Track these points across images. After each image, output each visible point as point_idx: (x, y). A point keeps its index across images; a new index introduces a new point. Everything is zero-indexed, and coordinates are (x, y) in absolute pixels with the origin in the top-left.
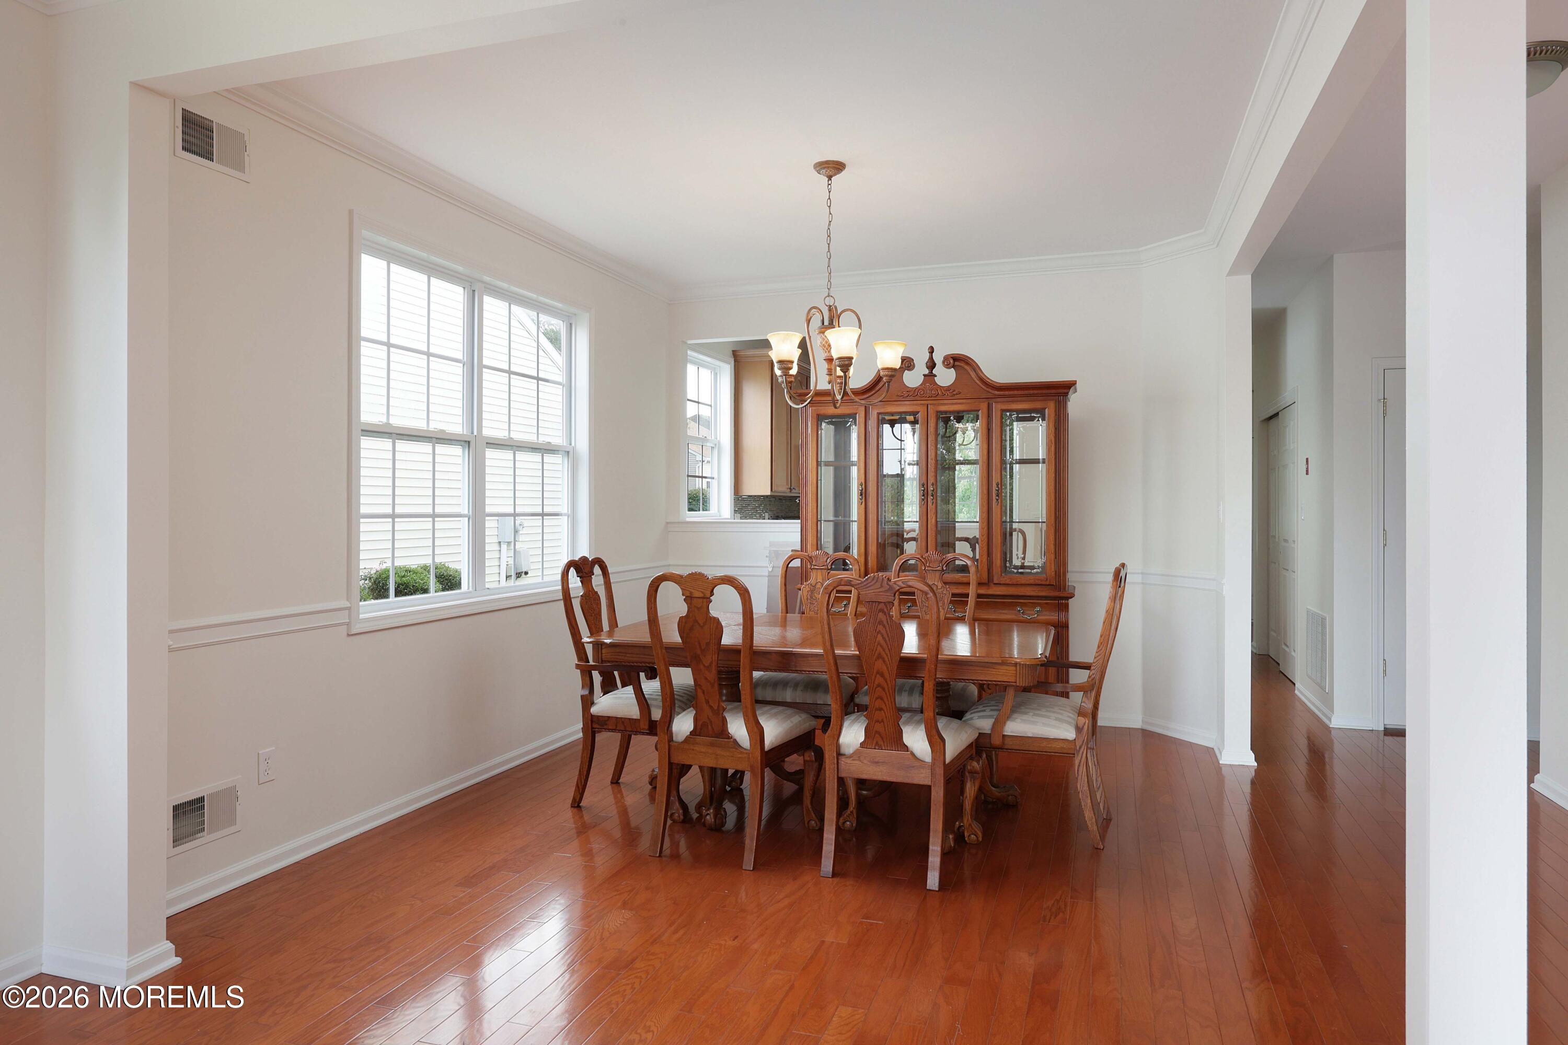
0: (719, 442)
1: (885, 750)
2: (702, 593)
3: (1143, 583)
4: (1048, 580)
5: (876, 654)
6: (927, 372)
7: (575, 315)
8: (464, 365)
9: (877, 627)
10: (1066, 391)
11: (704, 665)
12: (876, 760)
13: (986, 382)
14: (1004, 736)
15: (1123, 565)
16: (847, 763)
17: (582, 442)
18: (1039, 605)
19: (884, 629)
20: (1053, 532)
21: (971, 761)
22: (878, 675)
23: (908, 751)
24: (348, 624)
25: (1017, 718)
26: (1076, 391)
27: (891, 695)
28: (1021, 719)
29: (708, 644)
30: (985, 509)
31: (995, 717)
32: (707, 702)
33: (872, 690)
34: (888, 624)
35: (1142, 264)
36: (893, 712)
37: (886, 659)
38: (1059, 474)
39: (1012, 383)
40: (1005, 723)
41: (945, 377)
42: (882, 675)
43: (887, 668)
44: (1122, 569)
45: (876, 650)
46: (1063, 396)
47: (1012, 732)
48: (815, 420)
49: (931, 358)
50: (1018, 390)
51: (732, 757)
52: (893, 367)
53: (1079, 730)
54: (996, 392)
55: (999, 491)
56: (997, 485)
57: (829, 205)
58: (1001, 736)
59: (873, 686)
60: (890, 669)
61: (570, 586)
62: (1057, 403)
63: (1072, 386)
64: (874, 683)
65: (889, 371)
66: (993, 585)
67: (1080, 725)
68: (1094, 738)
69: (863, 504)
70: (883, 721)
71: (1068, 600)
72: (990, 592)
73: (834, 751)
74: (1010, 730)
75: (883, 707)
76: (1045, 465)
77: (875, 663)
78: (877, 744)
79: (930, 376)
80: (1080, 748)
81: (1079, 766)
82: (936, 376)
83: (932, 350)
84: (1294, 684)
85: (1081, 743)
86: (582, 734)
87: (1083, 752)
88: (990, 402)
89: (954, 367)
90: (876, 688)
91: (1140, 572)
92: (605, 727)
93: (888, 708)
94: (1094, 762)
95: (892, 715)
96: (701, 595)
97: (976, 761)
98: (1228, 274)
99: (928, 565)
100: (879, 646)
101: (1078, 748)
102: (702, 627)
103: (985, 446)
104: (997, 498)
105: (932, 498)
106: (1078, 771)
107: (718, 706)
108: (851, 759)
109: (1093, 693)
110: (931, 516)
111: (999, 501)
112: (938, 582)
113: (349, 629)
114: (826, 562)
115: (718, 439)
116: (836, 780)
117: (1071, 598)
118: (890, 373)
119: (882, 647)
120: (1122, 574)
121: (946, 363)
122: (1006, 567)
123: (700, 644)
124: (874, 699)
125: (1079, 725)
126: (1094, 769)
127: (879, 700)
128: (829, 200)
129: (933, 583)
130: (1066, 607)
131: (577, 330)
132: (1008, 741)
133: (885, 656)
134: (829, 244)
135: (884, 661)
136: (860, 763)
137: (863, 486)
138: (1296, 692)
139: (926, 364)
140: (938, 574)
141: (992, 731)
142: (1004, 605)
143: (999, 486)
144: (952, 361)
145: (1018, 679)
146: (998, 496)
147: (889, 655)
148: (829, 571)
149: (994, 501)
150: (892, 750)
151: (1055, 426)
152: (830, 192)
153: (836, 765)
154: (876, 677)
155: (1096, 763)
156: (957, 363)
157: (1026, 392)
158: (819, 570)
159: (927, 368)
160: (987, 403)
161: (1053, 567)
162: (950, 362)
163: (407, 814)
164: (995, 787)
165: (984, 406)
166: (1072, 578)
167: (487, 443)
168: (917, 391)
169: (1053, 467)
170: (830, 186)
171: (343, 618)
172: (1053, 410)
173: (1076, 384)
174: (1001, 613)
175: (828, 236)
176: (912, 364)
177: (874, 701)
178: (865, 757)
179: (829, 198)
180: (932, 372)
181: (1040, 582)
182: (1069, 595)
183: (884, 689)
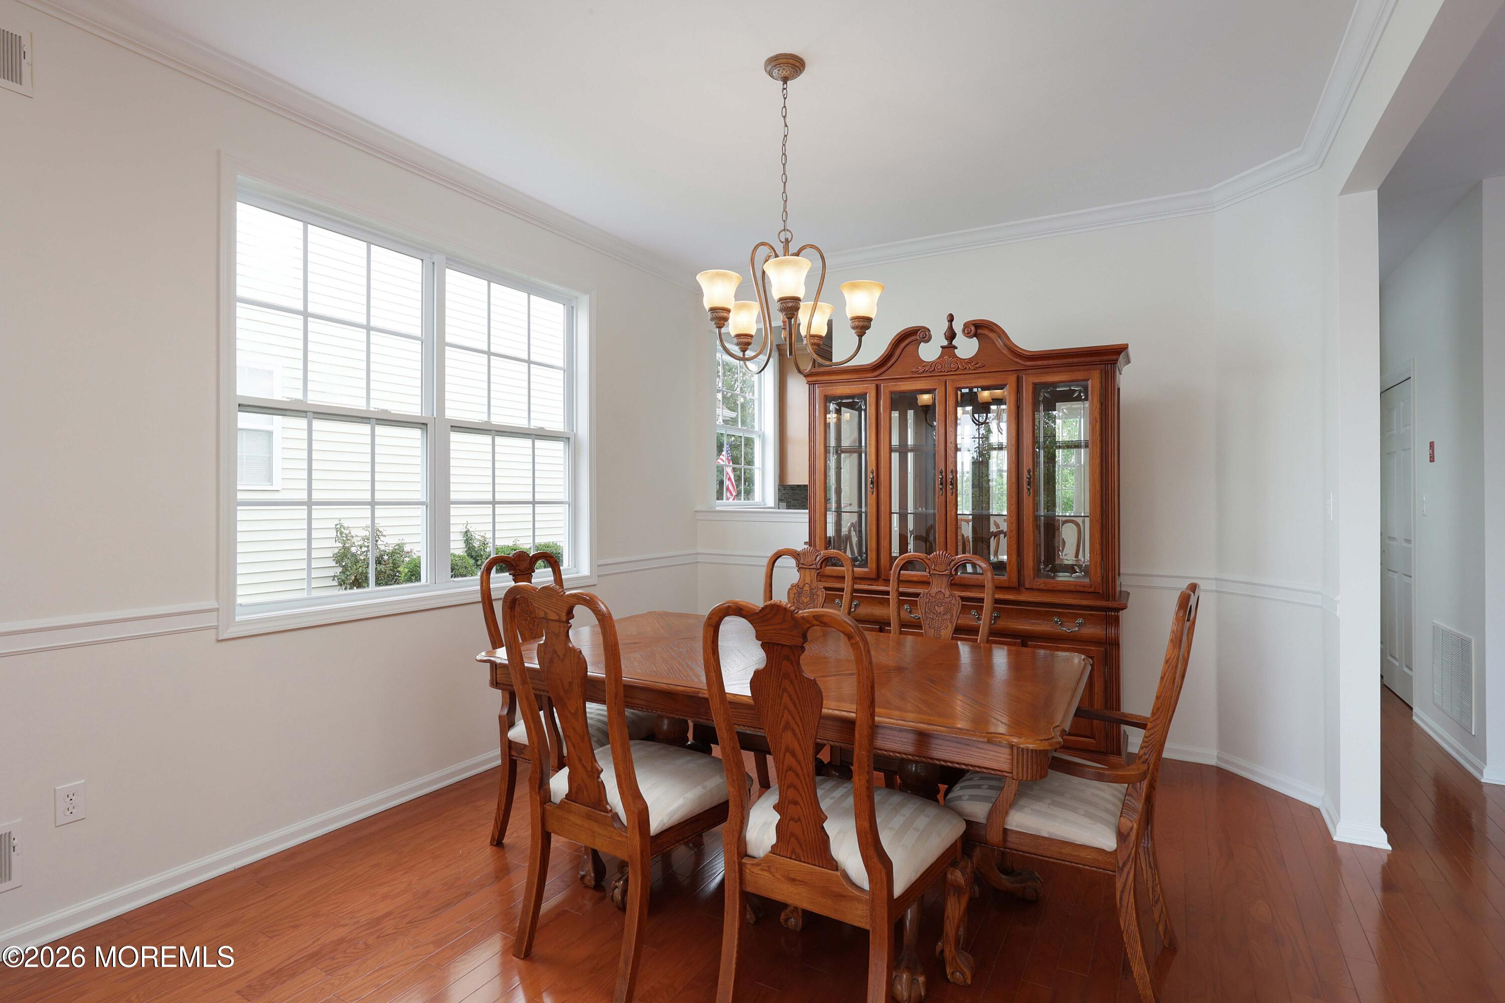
0: (764, 433)
1: (805, 862)
2: (558, 614)
3: (1217, 591)
4: (1093, 587)
5: (783, 723)
6: (945, 343)
7: (576, 297)
8: (422, 342)
9: (781, 682)
10: (1114, 357)
11: (570, 712)
12: (792, 876)
13: (1016, 353)
14: (1006, 831)
15: (1193, 587)
16: (752, 872)
17: (583, 429)
18: (1081, 616)
19: (792, 686)
20: (1098, 528)
21: (952, 869)
22: (788, 754)
23: (837, 870)
24: (217, 628)
25: (1025, 807)
26: (1128, 361)
27: (808, 784)
28: (1032, 809)
29: (570, 684)
30: (1014, 500)
31: (993, 800)
32: (580, 760)
33: (782, 774)
34: (797, 679)
35: (1214, 207)
36: (813, 809)
37: (797, 731)
38: (1107, 458)
39: (1046, 351)
40: (1007, 813)
41: (967, 348)
42: (793, 754)
43: (800, 744)
44: (1192, 594)
45: (783, 716)
46: (1111, 364)
47: (1016, 826)
48: (822, 402)
49: (951, 327)
50: (1053, 359)
51: (610, 838)
52: (865, 315)
53: (1122, 837)
54: (1029, 363)
55: (1032, 480)
56: (1029, 472)
57: (784, 115)
58: (1001, 829)
59: (783, 768)
60: (803, 748)
61: (492, 586)
62: (1103, 372)
63: (1123, 351)
64: (783, 763)
65: (859, 321)
66: (1024, 590)
67: (1124, 830)
68: (1150, 829)
69: (875, 493)
70: (799, 820)
71: (1118, 612)
72: (1022, 598)
73: (734, 854)
74: (1015, 824)
75: (799, 799)
76: (1088, 450)
77: (782, 735)
78: (793, 852)
79: (949, 348)
80: (1124, 864)
81: (1122, 891)
82: (957, 348)
83: (951, 318)
84: (1411, 709)
85: (1125, 858)
86: (500, 761)
87: (1129, 873)
88: (1020, 375)
89: (976, 335)
90: (786, 772)
91: (1214, 577)
92: (522, 756)
93: (805, 801)
94: (1150, 863)
95: (812, 814)
96: (557, 618)
97: (960, 871)
98: (1341, 192)
99: (933, 567)
100: (786, 711)
101: (1121, 864)
102: (562, 660)
103: (1014, 427)
104: (1028, 487)
105: (951, 487)
106: (1121, 899)
107: (592, 767)
108: (759, 868)
109: (1145, 784)
110: (950, 507)
111: (1031, 491)
112: (945, 589)
113: (217, 634)
114: (815, 560)
115: (763, 430)
116: (738, 895)
117: (1124, 609)
118: (861, 324)
119: (789, 711)
120: (1193, 602)
121: (966, 332)
122: (1039, 570)
123: (562, 682)
124: (785, 787)
125: (1122, 831)
126: (1149, 873)
127: (792, 790)
128: (784, 109)
129: (939, 590)
130: (1116, 622)
131: (579, 312)
132: (1011, 838)
133: (795, 727)
134: (784, 165)
135: (795, 734)
136: (770, 876)
137: (874, 474)
138: (1414, 718)
139: (945, 334)
140: (945, 579)
141: (987, 819)
142: (1039, 615)
143: (1031, 473)
144: (973, 328)
145: (1015, 768)
146: (1029, 484)
147: (800, 725)
148: (818, 571)
149: (1025, 490)
150: (815, 865)
151: (1100, 400)
152: (785, 98)
153: (737, 874)
154: (785, 755)
155: (1152, 865)
156: (979, 331)
157: (1065, 361)
158: (807, 570)
159: (946, 339)
160: (1016, 375)
161: (1099, 571)
162: (971, 330)
163: (262, 859)
164: (1005, 874)
165: (1012, 379)
166: (1125, 582)
167: (451, 426)
168: (934, 365)
169: (1099, 450)
170: (785, 91)
171: (211, 620)
172: (1098, 381)
173: (1127, 348)
174: (1034, 624)
175: (783, 154)
176: (927, 334)
177: (785, 790)
178: (777, 869)
179: (785, 107)
180: (951, 343)
181: (1082, 589)
182: (1119, 606)
183: (797, 775)
